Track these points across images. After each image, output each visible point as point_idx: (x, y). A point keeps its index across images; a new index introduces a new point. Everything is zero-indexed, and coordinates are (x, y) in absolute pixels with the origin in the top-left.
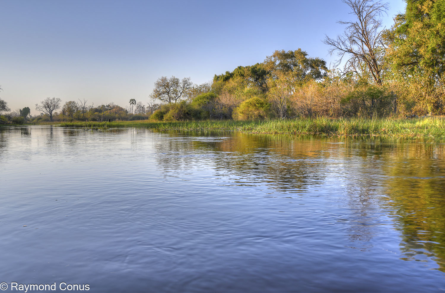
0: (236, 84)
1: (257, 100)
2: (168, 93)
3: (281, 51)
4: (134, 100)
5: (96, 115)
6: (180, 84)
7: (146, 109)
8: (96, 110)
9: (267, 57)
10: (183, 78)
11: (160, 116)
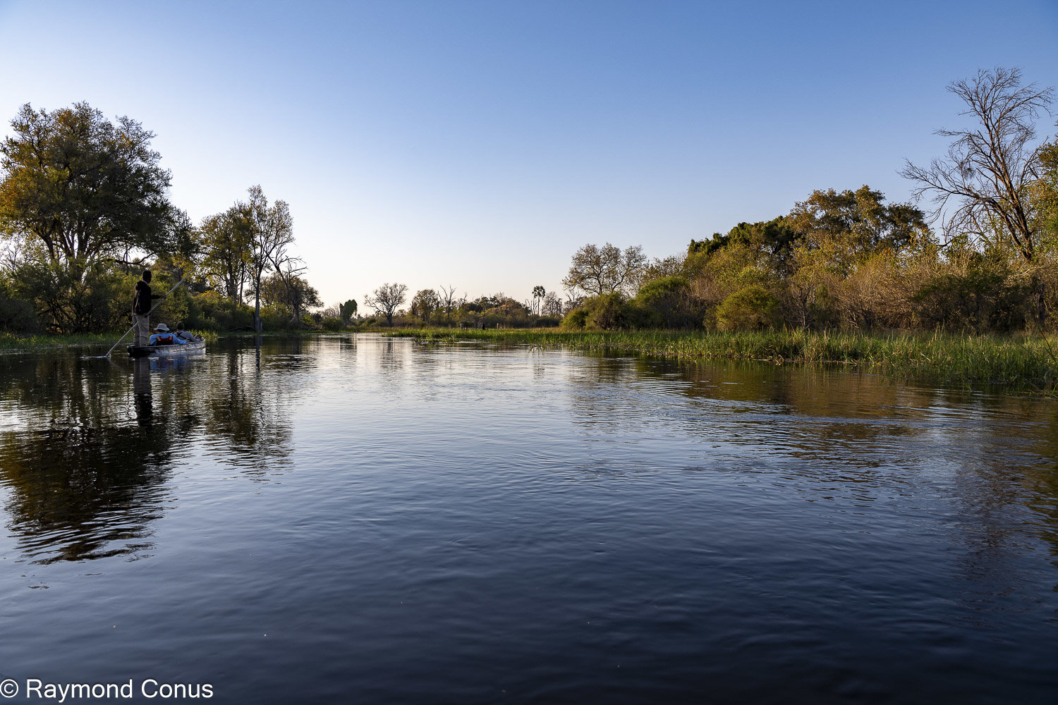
0: (731, 259)
1: (756, 292)
2: (598, 276)
3: (827, 191)
4: (542, 288)
5: (471, 316)
6: (622, 259)
7: (564, 306)
8: (472, 307)
9: (797, 205)
10: (628, 247)
11: (580, 319)
